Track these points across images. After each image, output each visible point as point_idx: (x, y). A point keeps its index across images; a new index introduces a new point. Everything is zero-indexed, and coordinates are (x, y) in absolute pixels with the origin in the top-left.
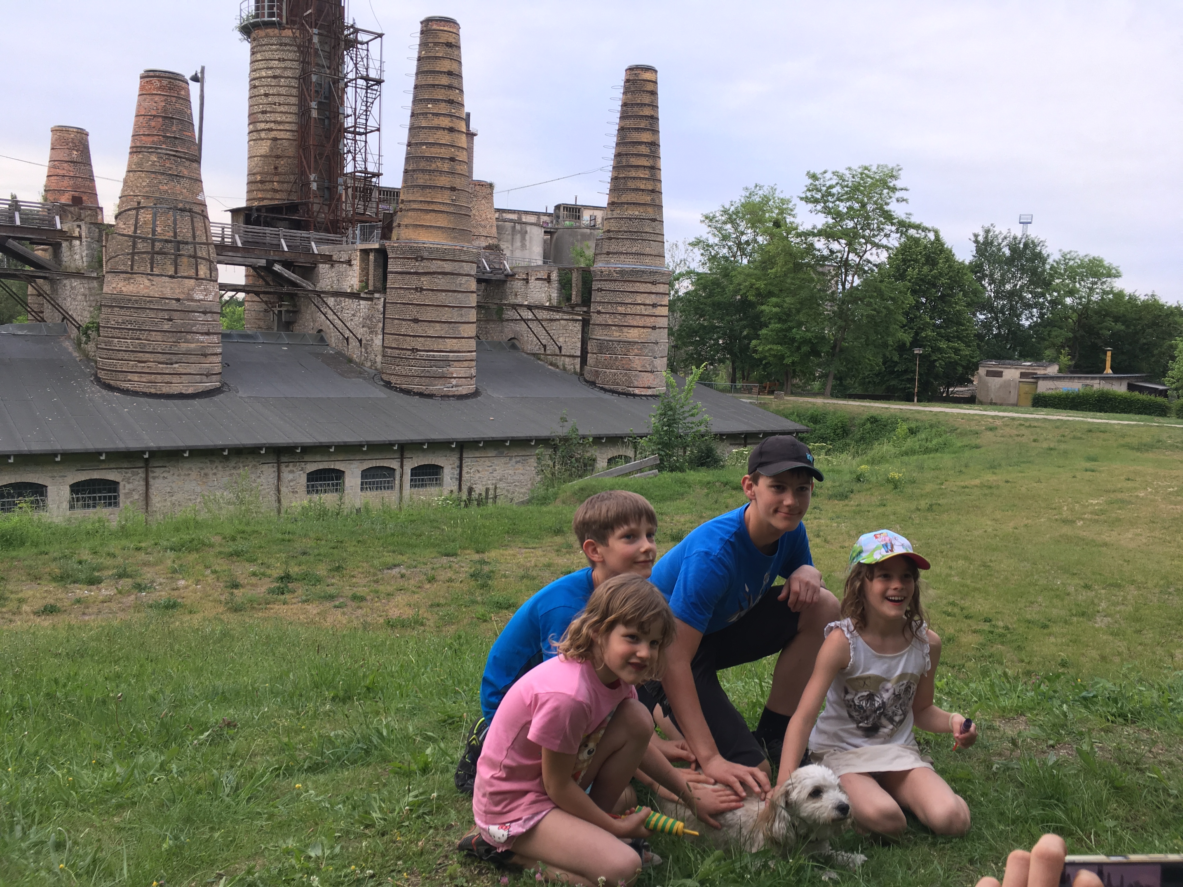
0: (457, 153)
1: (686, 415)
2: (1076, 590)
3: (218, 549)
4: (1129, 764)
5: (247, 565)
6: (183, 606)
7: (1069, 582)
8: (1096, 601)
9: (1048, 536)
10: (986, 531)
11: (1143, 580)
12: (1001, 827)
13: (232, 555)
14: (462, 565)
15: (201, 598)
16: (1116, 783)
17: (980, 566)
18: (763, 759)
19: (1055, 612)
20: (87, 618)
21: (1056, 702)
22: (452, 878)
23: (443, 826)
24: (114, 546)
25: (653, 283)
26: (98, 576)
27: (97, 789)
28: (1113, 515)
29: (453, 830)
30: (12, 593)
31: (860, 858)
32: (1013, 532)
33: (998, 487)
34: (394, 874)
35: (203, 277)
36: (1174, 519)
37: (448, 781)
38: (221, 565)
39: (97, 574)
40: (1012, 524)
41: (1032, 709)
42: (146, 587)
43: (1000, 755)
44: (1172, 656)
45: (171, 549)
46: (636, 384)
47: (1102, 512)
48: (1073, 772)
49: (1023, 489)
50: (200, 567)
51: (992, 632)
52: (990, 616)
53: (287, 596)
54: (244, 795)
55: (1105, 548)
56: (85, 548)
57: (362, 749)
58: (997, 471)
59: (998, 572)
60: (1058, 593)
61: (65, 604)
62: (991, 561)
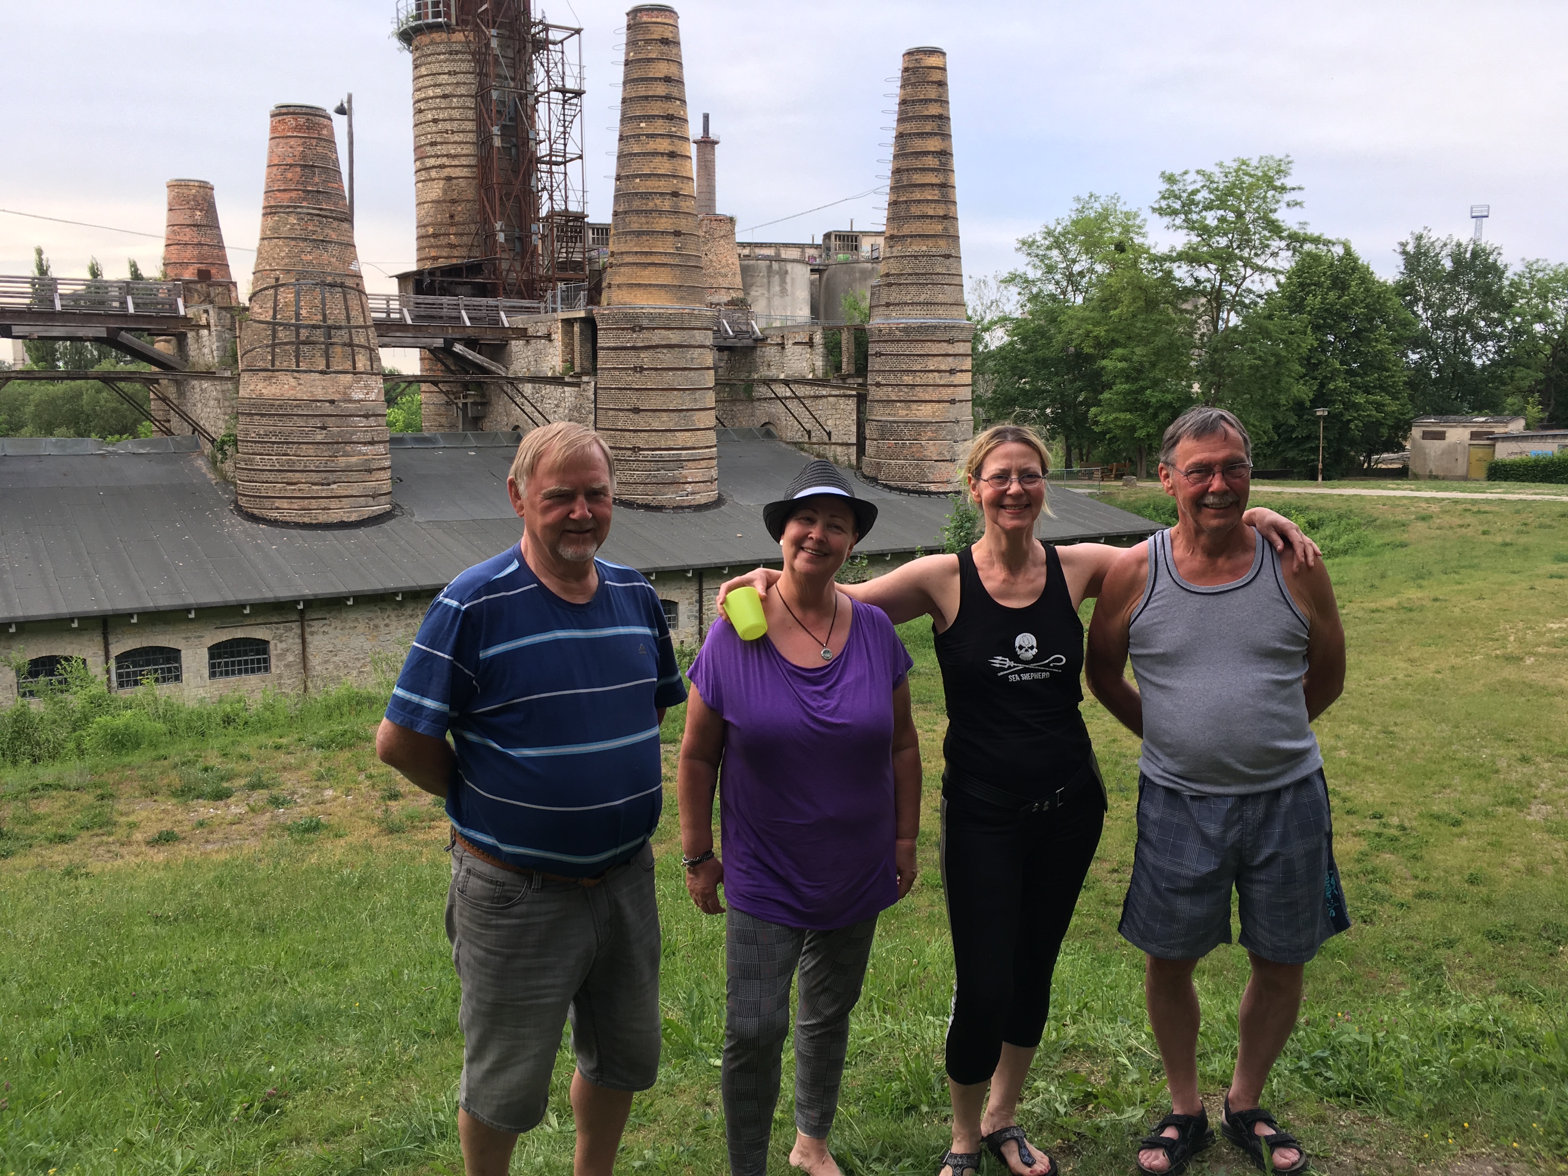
2: (1509, 766)
6: (328, 827)
7: (1501, 752)
8: (1534, 780)
9: (1481, 682)
10: (1394, 679)
15: (351, 815)
17: (1379, 732)
19: (1476, 800)
20: (209, 847)
24: (248, 744)
25: (950, 341)
26: (227, 788)
30: (122, 814)
32: (1433, 679)
33: (1422, 609)
35: (362, 370)
39: (225, 785)
40: (1433, 666)
42: (284, 800)
45: (319, 746)
46: (931, 477)
47: (1564, 642)
49: (1457, 610)
50: (353, 770)
51: (1379, 835)
52: (1382, 810)
55: (1560, 698)
56: (212, 748)
58: (1424, 583)
59: (1403, 739)
60: (1482, 771)
61: (186, 828)
62: (1396, 724)
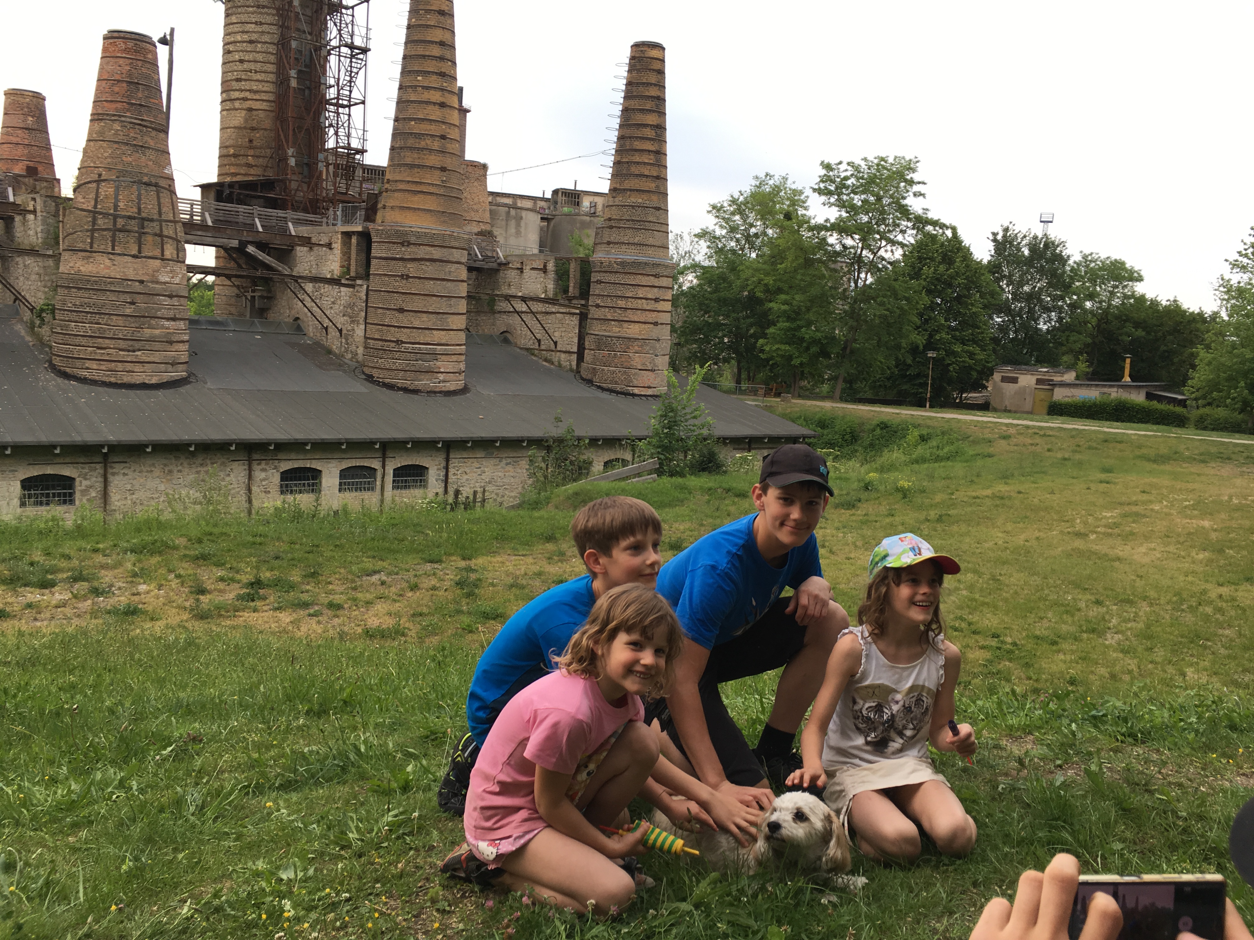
0: (448, 130)
1: (688, 417)
2: (1087, 606)
3: (183, 552)
4: (1138, 785)
5: (215, 570)
6: (145, 612)
7: (1080, 597)
8: (1107, 617)
9: (1060, 549)
10: (996, 544)
11: (1156, 596)
12: (1007, 849)
13: (198, 558)
14: (447, 572)
15: (164, 604)
16: (1124, 805)
17: (989, 579)
18: (763, 778)
19: (1064, 628)
20: (38, 624)
21: (1065, 721)
22: (434, 901)
23: (424, 847)
24: (68, 547)
25: (656, 276)
26: (52, 579)
27: (50, 806)
28: (1128, 529)
29: (435, 851)
31: (861, 881)
32: (1024, 545)
33: (1010, 498)
34: (372, 897)
35: (169, 257)
36: (1189, 534)
37: (430, 800)
38: (186, 568)
39: (50, 577)
40: (1023, 537)
41: (1040, 728)
42: (104, 591)
43: (1006, 775)
44: (1184, 675)
45: (132, 551)
46: (635, 383)
47: (1116, 525)
48: (1080, 793)
49: (1036, 500)
50: (163, 571)
51: (999, 648)
52: (999, 632)
53: (258, 604)
54: (209, 814)
55: (1117, 563)
56: (37, 548)
57: (338, 766)
58: (1010, 481)
59: (1007, 586)
60: (1068, 608)
61: (15, 608)
62: (1001, 575)
